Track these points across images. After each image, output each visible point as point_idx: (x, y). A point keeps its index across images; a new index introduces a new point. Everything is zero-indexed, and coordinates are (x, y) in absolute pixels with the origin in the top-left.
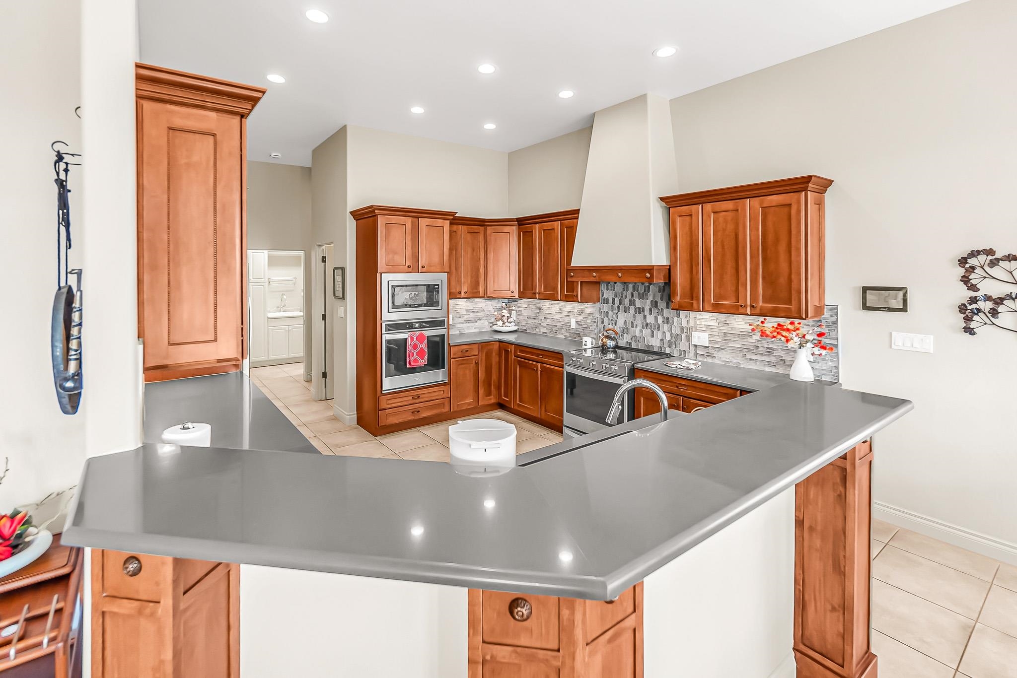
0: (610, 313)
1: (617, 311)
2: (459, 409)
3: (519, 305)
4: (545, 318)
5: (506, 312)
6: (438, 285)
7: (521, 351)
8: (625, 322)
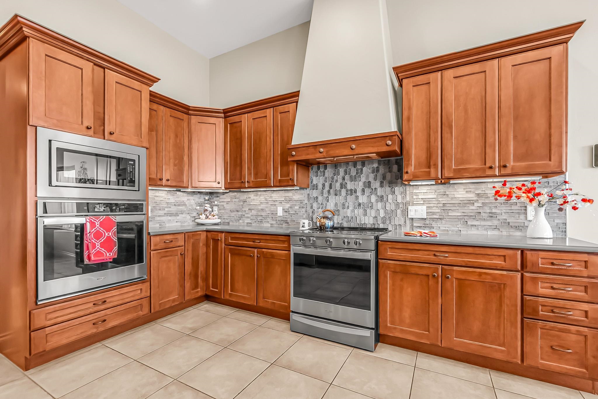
0: (320, 198)
1: (327, 195)
2: (161, 309)
3: (221, 200)
4: (249, 209)
5: (209, 206)
6: (134, 161)
7: (232, 238)
8: (336, 204)
